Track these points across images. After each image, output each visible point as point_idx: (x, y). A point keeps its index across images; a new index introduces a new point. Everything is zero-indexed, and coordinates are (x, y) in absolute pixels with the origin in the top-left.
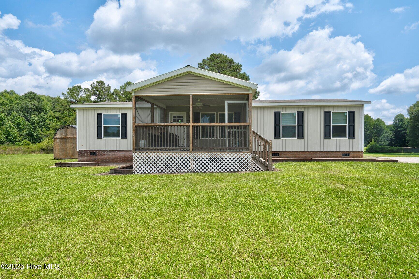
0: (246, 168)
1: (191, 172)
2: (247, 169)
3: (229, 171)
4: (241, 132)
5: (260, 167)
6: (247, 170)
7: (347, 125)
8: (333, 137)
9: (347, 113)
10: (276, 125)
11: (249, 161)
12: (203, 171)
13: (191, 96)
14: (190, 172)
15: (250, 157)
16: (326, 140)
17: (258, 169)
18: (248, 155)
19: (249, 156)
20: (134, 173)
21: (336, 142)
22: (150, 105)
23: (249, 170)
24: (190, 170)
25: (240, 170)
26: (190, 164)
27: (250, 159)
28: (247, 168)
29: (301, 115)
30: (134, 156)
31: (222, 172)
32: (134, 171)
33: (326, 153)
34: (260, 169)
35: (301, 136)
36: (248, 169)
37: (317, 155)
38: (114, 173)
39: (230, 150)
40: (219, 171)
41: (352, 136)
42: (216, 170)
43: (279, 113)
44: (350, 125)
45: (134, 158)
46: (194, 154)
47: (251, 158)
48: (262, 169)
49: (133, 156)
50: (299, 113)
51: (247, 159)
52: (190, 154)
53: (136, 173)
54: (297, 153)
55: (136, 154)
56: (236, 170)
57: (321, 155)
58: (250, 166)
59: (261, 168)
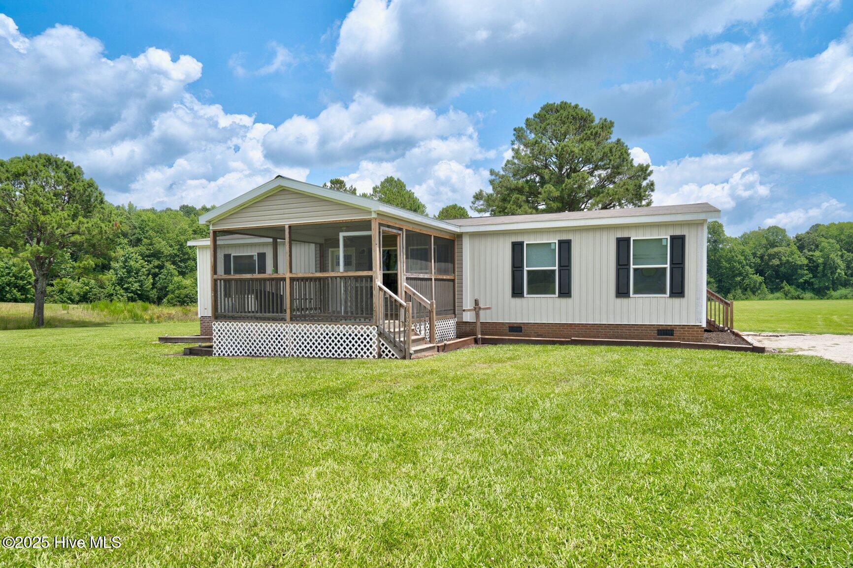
0: (368, 353)
1: (289, 355)
2: (369, 355)
3: (343, 357)
4: (362, 287)
5: (392, 352)
6: (371, 356)
7: (668, 266)
8: (635, 292)
9: (667, 239)
10: (515, 269)
11: (374, 339)
12: (306, 356)
13: (287, 227)
14: (287, 355)
15: (374, 332)
16: (619, 301)
17: (390, 355)
18: (371, 329)
19: (372, 331)
20: (215, 354)
21: (641, 305)
22: (271, 240)
23: (374, 357)
24: (287, 352)
25: (359, 356)
26: (287, 343)
27: (374, 336)
28: (371, 353)
29: (565, 247)
30: (214, 327)
31: (333, 358)
32: (215, 351)
33: (619, 328)
34: (393, 355)
35: (566, 292)
36: (373, 355)
37: (600, 332)
38: (188, 353)
39: (346, 320)
40: (328, 357)
41: (678, 291)
42: (336, 355)
43: (522, 244)
44: (674, 266)
45: (215, 330)
46: (292, 326)
47: (377, 335)
48: (396, 355)
49: (212, 327)
50: (561, 242)
51: (371, 336)
52: (287, 326)
53: (217, 354)
54: (558, 327)
55: (217, 324)
56: (353, 356)
57: (609, 332)
58: (374, 350)
59: (394, 353)
